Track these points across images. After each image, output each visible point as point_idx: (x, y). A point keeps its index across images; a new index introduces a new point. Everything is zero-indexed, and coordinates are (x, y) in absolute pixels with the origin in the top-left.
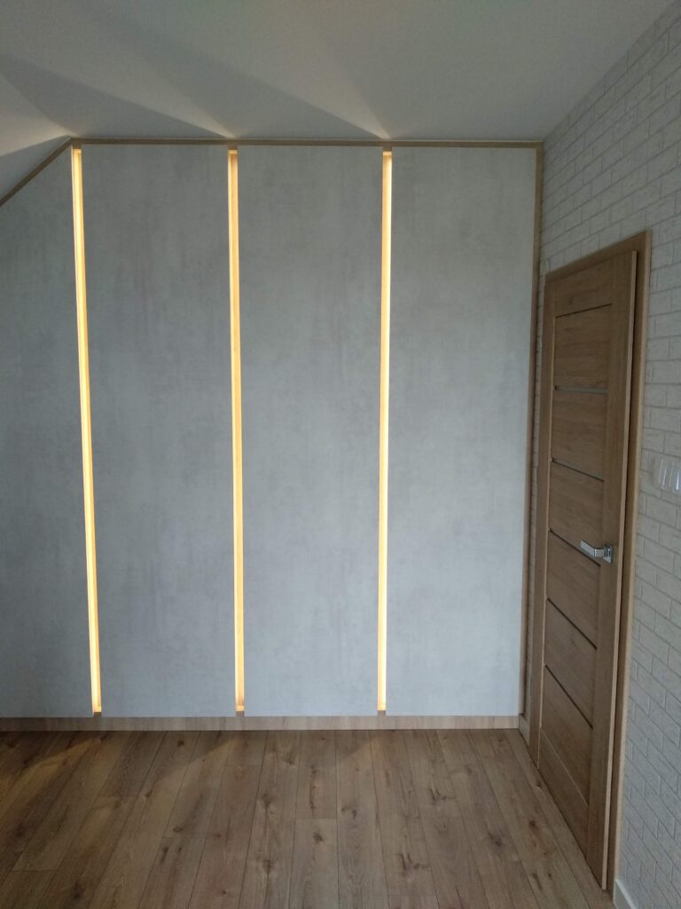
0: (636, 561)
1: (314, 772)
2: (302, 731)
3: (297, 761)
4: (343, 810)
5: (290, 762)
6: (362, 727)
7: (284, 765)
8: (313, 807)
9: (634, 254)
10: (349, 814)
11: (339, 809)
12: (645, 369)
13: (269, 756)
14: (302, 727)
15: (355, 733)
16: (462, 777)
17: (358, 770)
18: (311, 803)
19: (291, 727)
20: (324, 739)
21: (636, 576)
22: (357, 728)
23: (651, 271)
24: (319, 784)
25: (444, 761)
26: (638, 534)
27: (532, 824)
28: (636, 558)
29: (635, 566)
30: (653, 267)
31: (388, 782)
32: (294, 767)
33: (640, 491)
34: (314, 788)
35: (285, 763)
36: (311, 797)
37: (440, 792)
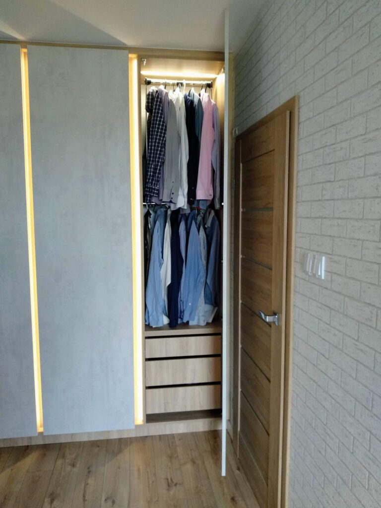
0: (293, 324)
1: (89, 472)
2: (84, 442)
3: (78, 465)
4: (106, 500)
5: (73, 466)
6: (125, 436)
7: (69, 468)
8: (84, 500)
9: (288, 113)
10: (110, 503)
11: (103, 499)
12: (297, 192)
13: (60, 462)
14: (85, 439)
15: (121, 441)
16: (189, 467)
17: (119, 468)
18: (84, 496)
19: (78, 439)
20: (99, 446)
21: (294, 334)
22: (122, 437)
23: (299, 124)
24: (91, 481)
25: (178, 456)
26: (294, 305)
27: (233, 499)
28: (294, 322)
29: (294, 328)
30: (300, 121)
31: (139, 475)
32: (75, 470)
33: (295, 276)
34: (87, 484)
35: (70, 467)
36: (85, 492)
37: (173, 480)
